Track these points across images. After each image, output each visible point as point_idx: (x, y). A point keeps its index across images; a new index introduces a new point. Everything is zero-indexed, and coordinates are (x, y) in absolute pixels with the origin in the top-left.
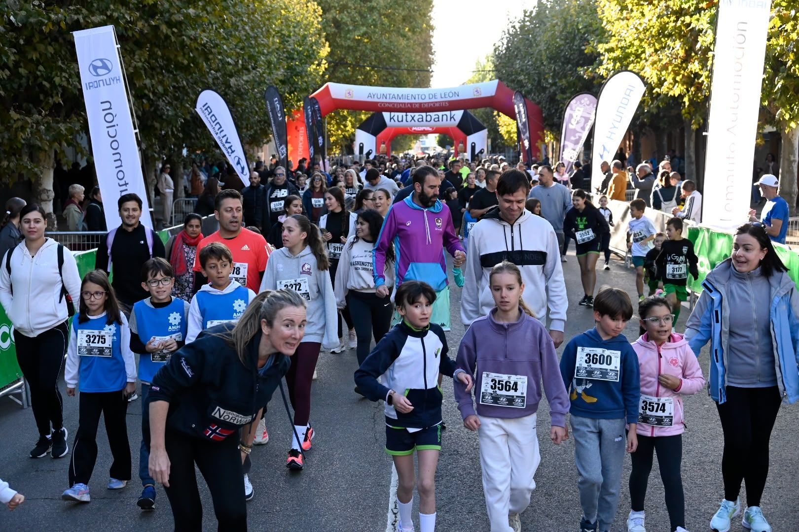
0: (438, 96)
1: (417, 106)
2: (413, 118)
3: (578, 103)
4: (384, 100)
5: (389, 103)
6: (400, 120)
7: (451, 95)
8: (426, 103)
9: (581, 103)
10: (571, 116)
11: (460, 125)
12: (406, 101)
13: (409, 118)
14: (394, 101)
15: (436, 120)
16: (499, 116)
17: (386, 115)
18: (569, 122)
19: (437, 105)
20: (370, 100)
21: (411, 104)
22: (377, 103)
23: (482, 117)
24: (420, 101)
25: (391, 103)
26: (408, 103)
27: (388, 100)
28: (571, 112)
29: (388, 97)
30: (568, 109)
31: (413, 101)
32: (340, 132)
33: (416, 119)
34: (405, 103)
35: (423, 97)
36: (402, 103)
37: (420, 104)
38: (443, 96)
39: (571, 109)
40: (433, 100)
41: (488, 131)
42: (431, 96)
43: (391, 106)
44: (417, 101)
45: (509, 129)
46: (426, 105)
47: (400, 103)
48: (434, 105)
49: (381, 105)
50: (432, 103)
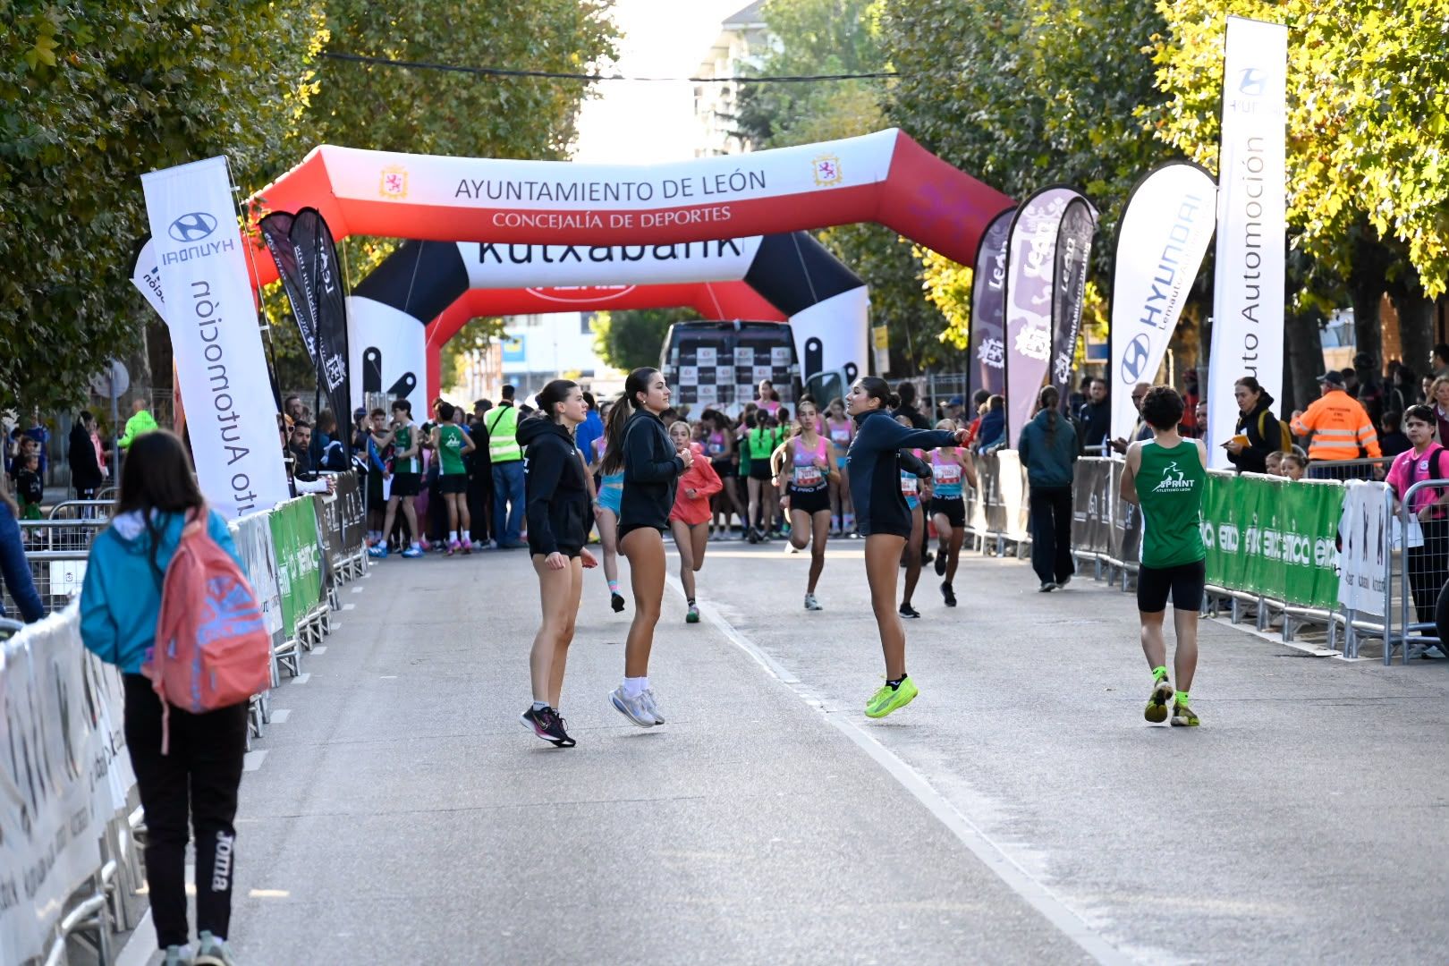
0: (692, 189)
1: (626, 222)
5: (529, 213)
7: (738, 182)
8: (653, 212)
10: (1027, 247)
11: (755, 276)
12: (587, 204)
14: (545, 204)
17: (470, 252)
19: (693, 217)
21: (604, 215)
24: (636, 205)
25: (537, 213)
26: (593, 214)
28: (1026, 236)
29: (526, 191)
31: (610, 205)
34: (582, 214)
35: (645, 192)
36: (573, 214)
37: (636, 215)
38: (708, 187)
40: (680, 201)
42: (670, 188)
43: (535, 222)
44: (623, 205)
46: (656, 220)
47: (565, 214)
48: (682, 217)
49: (501, 220)
50: (675, 210)
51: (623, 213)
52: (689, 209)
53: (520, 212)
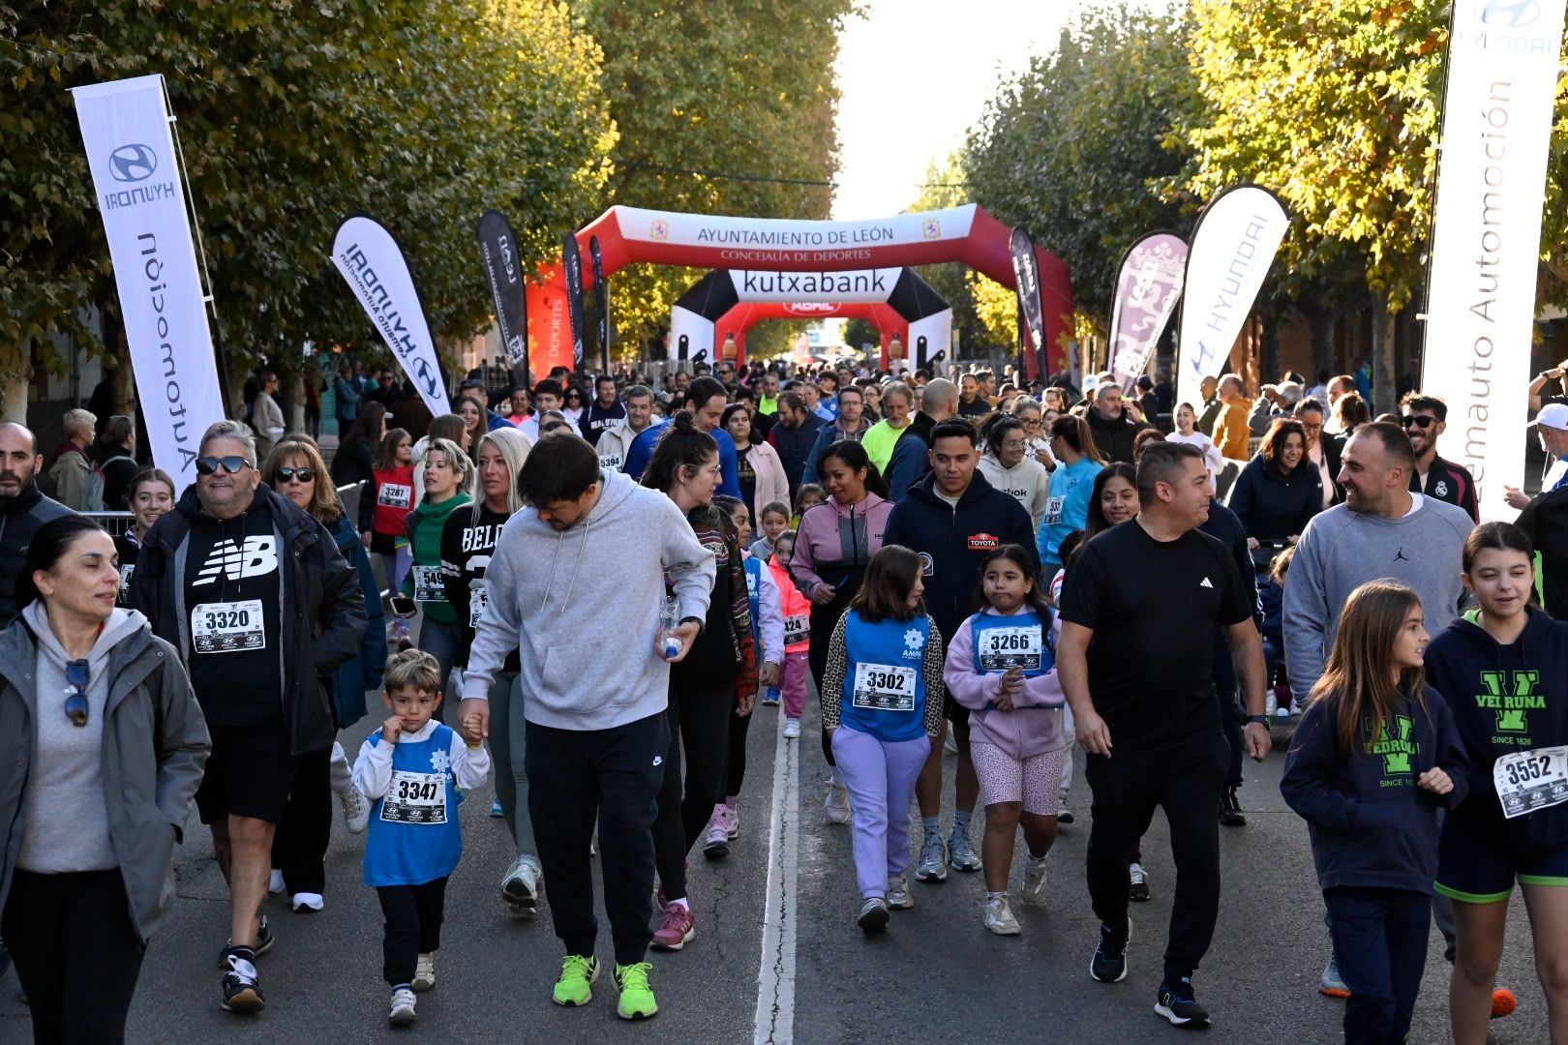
0: (849, 238)
1: (804, 257)
2: (794, 284)
3: (1149, 251)
4: (734, 245)
5: (745, 251)
6: (767, 286)
7: (875, 235)
8: (822, 252)
9: (1154, 254)
11: (894, 300)
12: (781, 247)
13: (786, 284)
14: (754, 246)
15: (844, 288)
16: (977, 281)
17: (737, 277)
18: (1129, 292)
19: (847, 256)
20: (703, 243)
21: (791, 253)
22: (719, 250)
23: (939, 283)
24: (811, 247)
25: (748, 251)
26: (784, 252)
27: (742, 245)
28: (1133, 272)
29: (742, 236)
30: (1127, 265)
31: (795, 247)
32: (638, 312)
33: (800, 285)
34: (777, 252)
35: (817, 239)
36: (772, 252)
37: (811, 253)
38: (859, 237)
39: (1133, 266)
40: (838, 246)
41: (954, 313)
42: (833, 238)
43: (748, 256)
44: (802, 247)
45: (999, 308)
46: (823, 257)
47: (766, 252)
48: (840, 256)
49: (726, 255)
50: (835, 251)
51: (803, 252)
52: (844, 250)
53: (739, 250)
